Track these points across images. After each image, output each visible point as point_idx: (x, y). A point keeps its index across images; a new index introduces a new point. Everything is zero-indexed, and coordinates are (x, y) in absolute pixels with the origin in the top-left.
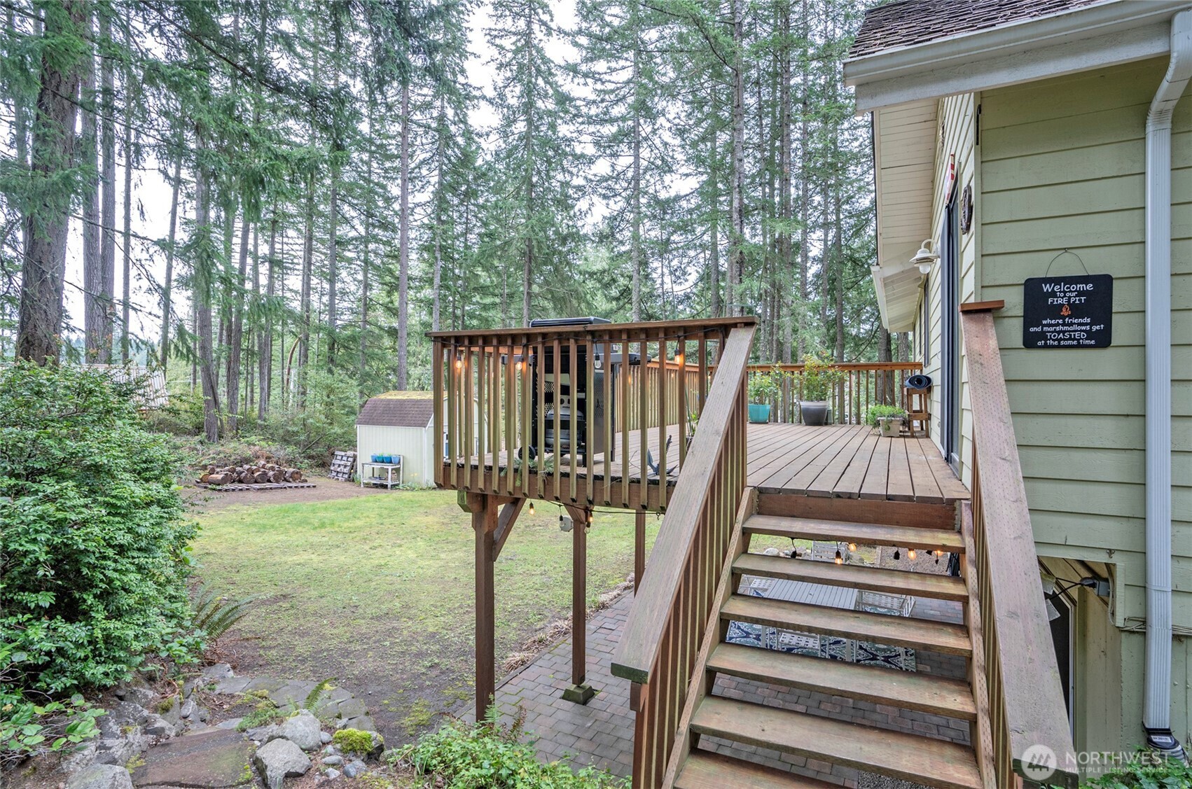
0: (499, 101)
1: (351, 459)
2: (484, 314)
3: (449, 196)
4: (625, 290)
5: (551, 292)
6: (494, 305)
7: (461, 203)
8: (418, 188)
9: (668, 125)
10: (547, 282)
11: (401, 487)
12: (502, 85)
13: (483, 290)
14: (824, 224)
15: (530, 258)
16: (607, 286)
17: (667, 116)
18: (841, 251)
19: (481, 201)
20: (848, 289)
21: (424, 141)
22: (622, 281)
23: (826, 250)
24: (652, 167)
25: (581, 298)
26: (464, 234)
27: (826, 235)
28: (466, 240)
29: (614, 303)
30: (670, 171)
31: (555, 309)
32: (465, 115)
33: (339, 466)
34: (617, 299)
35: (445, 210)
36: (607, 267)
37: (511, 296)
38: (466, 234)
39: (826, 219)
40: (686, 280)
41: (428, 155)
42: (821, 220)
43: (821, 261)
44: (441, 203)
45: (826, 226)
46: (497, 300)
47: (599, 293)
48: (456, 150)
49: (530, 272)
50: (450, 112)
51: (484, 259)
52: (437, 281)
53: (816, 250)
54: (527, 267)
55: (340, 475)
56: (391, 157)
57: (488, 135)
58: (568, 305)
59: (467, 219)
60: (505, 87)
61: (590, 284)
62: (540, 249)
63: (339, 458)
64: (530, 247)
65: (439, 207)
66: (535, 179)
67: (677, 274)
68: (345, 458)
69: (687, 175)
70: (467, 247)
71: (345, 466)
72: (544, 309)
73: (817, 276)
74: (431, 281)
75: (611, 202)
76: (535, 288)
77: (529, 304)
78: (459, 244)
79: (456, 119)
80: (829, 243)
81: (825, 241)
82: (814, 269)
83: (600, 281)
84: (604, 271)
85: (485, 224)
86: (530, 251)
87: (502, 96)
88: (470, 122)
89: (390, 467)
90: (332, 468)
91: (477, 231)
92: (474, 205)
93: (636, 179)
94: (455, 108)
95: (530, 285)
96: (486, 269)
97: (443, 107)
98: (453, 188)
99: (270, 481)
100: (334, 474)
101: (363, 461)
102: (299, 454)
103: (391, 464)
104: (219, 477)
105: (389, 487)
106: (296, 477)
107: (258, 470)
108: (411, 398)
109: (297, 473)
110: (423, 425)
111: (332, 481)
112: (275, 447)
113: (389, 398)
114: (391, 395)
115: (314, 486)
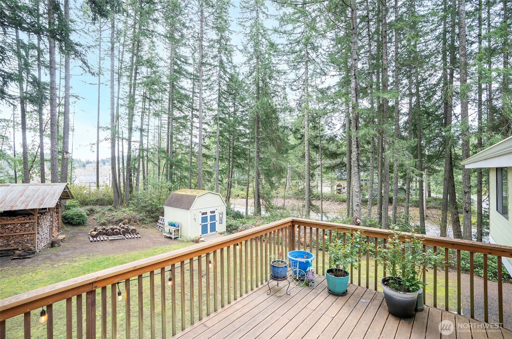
0: (244, 50)
1: (163, 221)
5: (268, 137)
9: (323, 52)
10: (266, 132)
11: (179, 239)
12: (246, 43)
13: (243, 136)
14: (410, 94)
15: (259, 122)
17: (323, 48)
18: (420, 108)
20: (424, 129)
22: (302, 131)
23: (411, 109)
25: (282, 139)
27: (411, 100)
29: (299, 140)
30: (325, 74)
31: (270, 144)
39: (410, 91)
40: (335, 128)
42: (408, 92)
43: (408, 114)
45: (411, 95)
47: (291, 136)
49: (258, 128)
52: (218, 133)
53: (405, 108)
54: (256, 126)
55: (160, 228)
57: (241, 67)
58: (276, 142)
60: (248, 44)
63: (160, 219)
64: (258, 116)
65: (219, 100)
69: (333, 76)
71: (162, 224)
72: (265, 145)
73: (406, 123)
76: (260, 135)
77: (257, 142)
79: (228, 61)
80: (413, 105)
81: (410, 103)
82: (403, 119)
86: (258, 118)
87: (245, 48)
88: (234, 62)
89: (173, 229)
90: (158, 224)
95: (258, 134)
99: (121, 234)
100: (158, 227)
101: (166, 224)
102: (146, 217)
103: (175, 227)
104: (95, 233)
105: (173, 239)
106: (134, 231)
107: (116, 229)
108: (187, 194)
109: (134, 230)
110: (188, 209)
111: (157, 230)
112: (134, 214)
113: (178, 193)
114: (180, 191)
115: (140, 237)
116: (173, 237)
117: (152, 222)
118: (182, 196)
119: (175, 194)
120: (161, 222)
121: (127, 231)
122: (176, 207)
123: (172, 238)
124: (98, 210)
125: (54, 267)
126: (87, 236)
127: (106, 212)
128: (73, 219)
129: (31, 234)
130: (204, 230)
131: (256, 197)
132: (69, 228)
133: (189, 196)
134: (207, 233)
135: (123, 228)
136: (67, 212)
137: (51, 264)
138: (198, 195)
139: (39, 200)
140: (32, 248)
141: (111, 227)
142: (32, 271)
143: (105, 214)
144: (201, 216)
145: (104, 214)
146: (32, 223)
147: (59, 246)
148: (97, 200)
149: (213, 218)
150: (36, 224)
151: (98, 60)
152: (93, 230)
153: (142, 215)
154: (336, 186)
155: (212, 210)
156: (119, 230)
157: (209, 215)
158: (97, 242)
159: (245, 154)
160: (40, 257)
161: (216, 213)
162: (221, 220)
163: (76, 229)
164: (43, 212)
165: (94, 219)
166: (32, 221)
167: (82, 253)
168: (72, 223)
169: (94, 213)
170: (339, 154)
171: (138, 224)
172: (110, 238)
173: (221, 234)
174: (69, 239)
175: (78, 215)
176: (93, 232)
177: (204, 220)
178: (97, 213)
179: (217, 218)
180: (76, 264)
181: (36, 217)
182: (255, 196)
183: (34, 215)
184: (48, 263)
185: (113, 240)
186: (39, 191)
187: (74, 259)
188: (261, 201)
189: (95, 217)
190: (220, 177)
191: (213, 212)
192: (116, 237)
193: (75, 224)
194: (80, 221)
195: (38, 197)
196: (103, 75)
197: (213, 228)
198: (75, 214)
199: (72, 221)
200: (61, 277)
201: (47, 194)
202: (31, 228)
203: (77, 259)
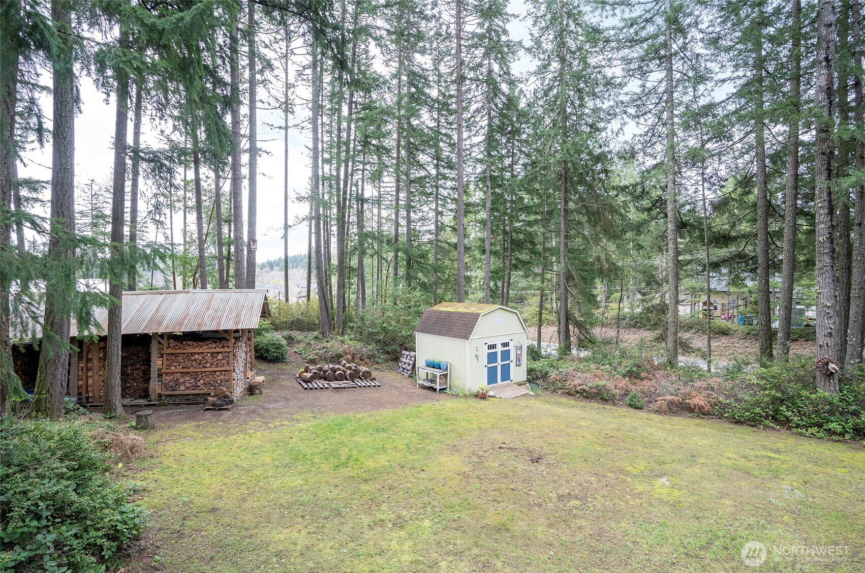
1: (413, 359)
2: (528, 229)
3: (498, 136)
4: (657, 201)
5: (586, 207)
6: (536, 221)
7: (508, 141)
8: (473, 133)
10: (581, 199)
11: (448, 391)
12: (538, 35)
13: (527, 209)
15: (566, 179)
16: (638, 198)
19: (524, 137)
21: (476, 94)
22: (655, 194)
24: (685, 78)
25: (613, 210)
26: (511, 166)
28: (513, 170)
29: (646, 213)
31: (589, 221)
32: (508, 67)
33: (405, 363)
34: (649, 210)
35: (495, 148)
36: (638, 180)
37: (550, 213)
38: (512, 165)
41: (480, 105)
44: (491, 143)
46: (539, 218)
47: (631, 205)
48: (502, 97)
49: (566, 191)
50: (496, 67)
51: (527, 185)
52: (489, 205)
54: (563, 187)
55: (405, 371)
56: (451, 113)
57: (527, 80)
58: (602, 218)
59: (513, 153)
60: (541, 37)
61: (621, 198)
62: (576, 169)
63: (405, 356)
64: (566, 170)
65: (489, 144)
66: (569, 110)
67: (712, 180)
68: (409, 357)
70: (513, 176)
71: (409, 364)
72: (579, 223)
74: (484, 206)
75: (642, 120)
76: (571, 205)
77: (565, 219)
78: (508, 175)
79: (502, 72)
83: (632, 194)
84: (637, 184)
85: (528, 155)
86: (566, 173)
87: (537, 44)
88: (512, 72)
89: (438, 373)
90: (400, 365)
91: (521, 162)
92: (517, 140)
93: (670, 92)
94: (500, 64)
95: (566, 203)
96: (529, 192)
97: (489, 64)
98: (501, 129)
99: (347, 379)
100: (401, 369)
101: (421, 363)
102: (378, 350)
103: (440, 371)
104: (308, 375)
105: (438, 390)
106: (367, 375)
107: (339, 369)
108: (458, 310)
109: (368, 372)
110: (466, 337)
111: (400, 376)
112: (359, 345)
113: (441, 309)
114: (443, 306)
115: (379, 386)
116: (438, 387)
117: (387, 361)
118: (449, 314)
119: (435, 312)
120: (407, 361)
121: (355, 375)
122: (439, 333)
123: (435, 390)
124: (300, 338)
125: (269, 428)
126: (295, 380)
127: (312, 342)
128: (268, 351)
129: (225, 371)
130: (492, 379)
131: (563, 321)
132: (263, 366)
133: (463, 314)
134: (496, 382)
135: (350, 368)
136: (258, 339)
137: (264, 423)
138: (482, 312)
139: (233, 315)
140: (228, 393)
141: (331, 366)
142: (241, 431)
143: (311, 345)
144: (486, 351)
145: (309, 344)
146: (226, 354)
147: (261, 393)
148: (292, 323)
149: (506, 355)
150: (231, 355)
151: (284, 90)
152: (302, 370)
153: (370, 347)
154: (701, 304)
155: (505, 342)
156: (343, 371)
157: (499, 349)
158: (314, 391)
159: (532, 243)
160: (241, 410)
161: (511, 348)
162: (519, 359)
163: (274, 368)
164: (237, 335)
165: (296, 352)
166: (227, 349)
167: (301, 408)
168: (266, 357)
169: (294, 343)
170: (735, 238)
171: (366, 363)
172: (334, 384)
173: (520, 384)
174: (269, 382)
175: (274, 344)
176: (305, 374)
177: (492, 358)
178: (299, 342)
179: (513, 356)
180: (301, 425)
181: (230, 344)
182: (559, 319)
183: (228, 340)
184: (258, 421)
185: (338, 388)
186: (230, 302)
187: (294, 417)
188: (571, 327)
189: (296, 350)
190: (492, 284)
191: (505, 345)
192: (343, 384)
193: (271, 360)
194: (278, 355)
195: (230, 312)
196: (293, 113)
197: (506, 376)
198: (271, 342)
199: (266, 354)
200: (291, 445)
201: (243, 307)
202: (224, 362)
203: (299, 417)
